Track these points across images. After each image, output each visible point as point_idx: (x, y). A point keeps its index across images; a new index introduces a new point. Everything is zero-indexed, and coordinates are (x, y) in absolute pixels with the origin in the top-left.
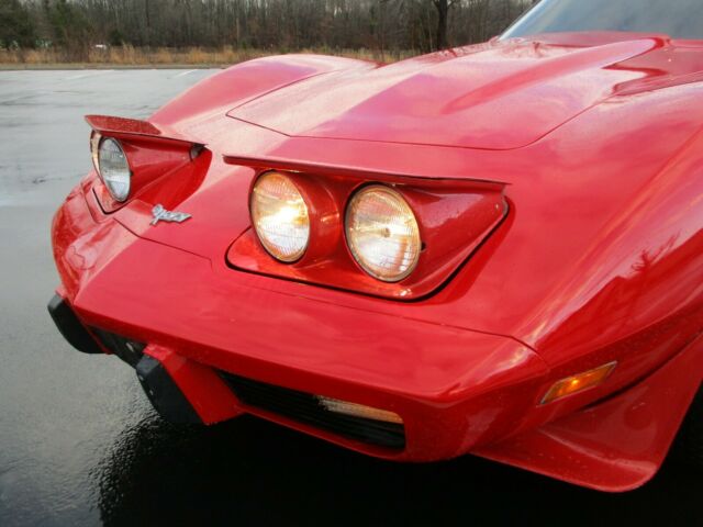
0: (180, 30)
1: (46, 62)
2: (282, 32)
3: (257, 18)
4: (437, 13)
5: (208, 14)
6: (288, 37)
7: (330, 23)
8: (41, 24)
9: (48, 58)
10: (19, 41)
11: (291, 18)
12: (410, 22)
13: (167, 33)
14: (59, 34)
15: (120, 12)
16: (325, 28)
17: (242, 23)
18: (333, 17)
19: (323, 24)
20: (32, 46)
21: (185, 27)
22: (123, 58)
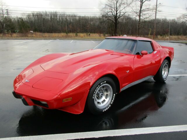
0: (51, 27)
1: (17, 37)
2: (78, 28)
3: (71, 25)
4: (115, 25)
5: (59, 23)
6: (79, 29)
7: (90, 26)
8: (16, 26)
9: (18, 36)
10: (11, 31)
11: (80, 25)
12: (108, 27)
13: (48, 28)
14: (21, 29)
15: (37, 23)
16: (88, 27)
17: (67, 26)
18: (91, 25)
19: (88, 26)
20: (14, 32)
21: (53, 27)
22: (36, 36)
